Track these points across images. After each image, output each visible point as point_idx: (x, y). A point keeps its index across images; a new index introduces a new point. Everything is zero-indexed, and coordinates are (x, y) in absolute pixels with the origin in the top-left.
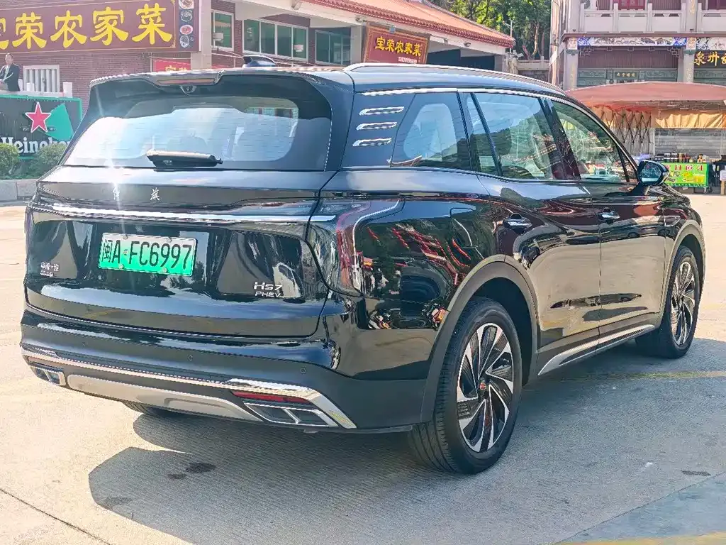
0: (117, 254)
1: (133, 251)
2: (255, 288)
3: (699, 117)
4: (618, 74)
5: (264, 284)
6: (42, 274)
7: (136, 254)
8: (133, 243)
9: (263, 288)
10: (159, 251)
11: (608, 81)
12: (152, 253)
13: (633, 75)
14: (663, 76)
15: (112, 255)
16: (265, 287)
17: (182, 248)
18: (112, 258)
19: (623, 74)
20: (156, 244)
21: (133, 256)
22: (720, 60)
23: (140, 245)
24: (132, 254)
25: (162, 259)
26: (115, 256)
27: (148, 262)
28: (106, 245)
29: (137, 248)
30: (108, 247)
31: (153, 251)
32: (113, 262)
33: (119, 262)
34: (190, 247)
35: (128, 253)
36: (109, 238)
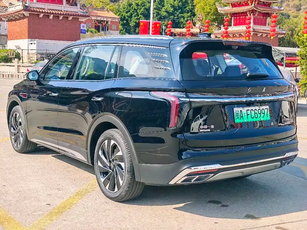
0: (241, 115)
7: (249, 114)
8: (247, 110)
10: (257, 112)
15: (240, 117)
17: (265, 110)
20: (256, 109)
21: (248, 116)
27: (254, 117)
28: (236, 113)
29: (249, 112)
31: (255, 112)
32: (241, 119)
33: (243, 119)
34: (267, 109)
35: (246, 115)
36: (236, 110)
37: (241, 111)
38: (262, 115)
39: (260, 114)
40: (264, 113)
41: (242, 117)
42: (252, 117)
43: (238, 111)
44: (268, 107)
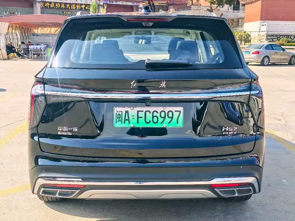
0: (127, 118)
1: (139, 116)
2: (223, 130)
3: (51, 29)
4: (9, 10)
5: (228, 128)
6: (58, 133)
7: (142, 117)
8: (138, 112)
9: (227, 130)
10: (158, 115)
11: (4, 12)
12: (153, 117)
13: (15, 10)
14: (28, 11)
15: (123, 119)
16: (228, 129)
17: (174, 113)
18: (123, 121)
19: (11, 10)
20: (156, 111)
21: (139, 119)
22: (50, 6)
23: (144, 113)
24: (138, 117)
25: (161, 120)
26: (125, 120)
27: (151, 121)
28: (118, 113)
29: (141, 114)
30: (119, 115)
31: (154, 115)
32: (124, 123)
33: (129, 123)
34: (180, 112)
35: (136, 117)
36: (118, 110)
37: (127, 112)
38: (168, 120)
39: (164, 118)
40: (172, 118)
41: (128, 120)
42: (148, 121)
43: (122, 112)
44: (181, 109)
